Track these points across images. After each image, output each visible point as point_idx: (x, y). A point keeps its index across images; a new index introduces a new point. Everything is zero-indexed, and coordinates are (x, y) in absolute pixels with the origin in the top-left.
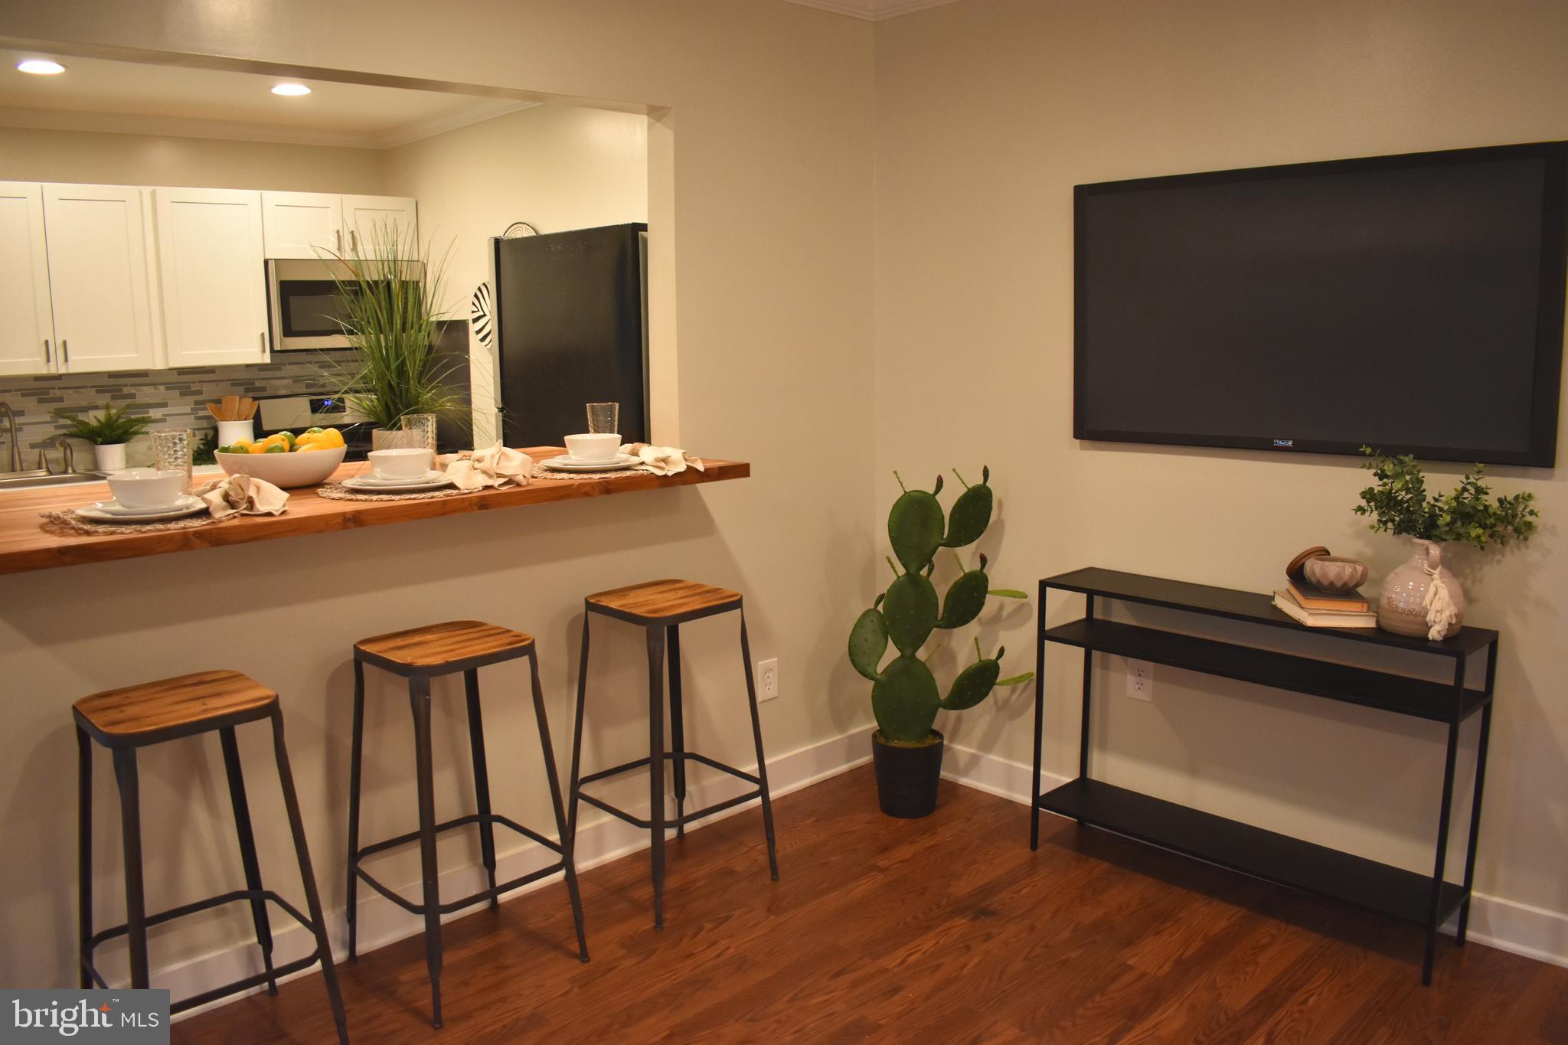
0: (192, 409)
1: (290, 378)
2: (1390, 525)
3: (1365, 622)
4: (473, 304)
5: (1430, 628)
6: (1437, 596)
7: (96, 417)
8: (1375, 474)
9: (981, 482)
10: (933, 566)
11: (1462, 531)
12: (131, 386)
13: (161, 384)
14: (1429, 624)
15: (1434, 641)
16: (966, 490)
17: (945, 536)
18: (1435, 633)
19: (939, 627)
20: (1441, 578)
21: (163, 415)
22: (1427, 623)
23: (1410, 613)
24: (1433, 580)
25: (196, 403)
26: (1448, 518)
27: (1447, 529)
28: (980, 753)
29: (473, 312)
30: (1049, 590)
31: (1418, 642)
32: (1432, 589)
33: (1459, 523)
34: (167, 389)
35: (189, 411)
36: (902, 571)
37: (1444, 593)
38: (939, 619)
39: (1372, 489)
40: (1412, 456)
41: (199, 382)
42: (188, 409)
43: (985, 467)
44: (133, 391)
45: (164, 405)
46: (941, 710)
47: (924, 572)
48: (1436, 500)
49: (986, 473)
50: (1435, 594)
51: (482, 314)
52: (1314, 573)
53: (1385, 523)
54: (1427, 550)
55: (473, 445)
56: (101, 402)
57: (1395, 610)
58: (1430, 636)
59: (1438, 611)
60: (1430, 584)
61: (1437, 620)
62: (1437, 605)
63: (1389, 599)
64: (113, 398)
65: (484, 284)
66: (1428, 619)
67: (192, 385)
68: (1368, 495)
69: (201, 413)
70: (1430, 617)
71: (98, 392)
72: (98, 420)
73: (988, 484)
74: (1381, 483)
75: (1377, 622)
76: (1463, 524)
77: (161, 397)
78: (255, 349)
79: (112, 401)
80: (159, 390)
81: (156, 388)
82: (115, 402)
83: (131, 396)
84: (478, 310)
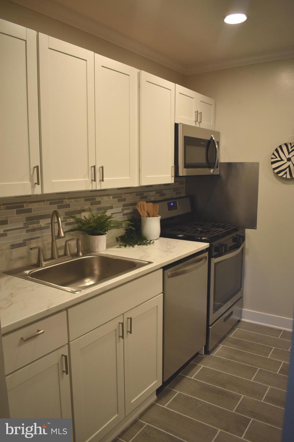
0: (122, 210)
1: (155, 191)
4: (274, 154)
7: (84, 217)
12: (100, 196)
13: (112, 195)
21: (111, 214)
25: (124, 206)
29: (272, 158)
34: (113, 198)
35: (121, 211)
41: (125, 193)
42: (120, 209)
44: (100, 200)
45: (111, 208)
51: (280, 159)
55: (256, 226)
56: (86, 207)
64: (92, 204)
65: (285, 144)
67: (122, 195)
69: (126, 212)
71: (85, 200)
72: (86, 218)
77: (111, 203)
78: (170, 175)
79: (92, 206)
80: (110, 199)
81: (109, 197)
82: (93, 207)
83: (99, 203)
84: (277, 158)
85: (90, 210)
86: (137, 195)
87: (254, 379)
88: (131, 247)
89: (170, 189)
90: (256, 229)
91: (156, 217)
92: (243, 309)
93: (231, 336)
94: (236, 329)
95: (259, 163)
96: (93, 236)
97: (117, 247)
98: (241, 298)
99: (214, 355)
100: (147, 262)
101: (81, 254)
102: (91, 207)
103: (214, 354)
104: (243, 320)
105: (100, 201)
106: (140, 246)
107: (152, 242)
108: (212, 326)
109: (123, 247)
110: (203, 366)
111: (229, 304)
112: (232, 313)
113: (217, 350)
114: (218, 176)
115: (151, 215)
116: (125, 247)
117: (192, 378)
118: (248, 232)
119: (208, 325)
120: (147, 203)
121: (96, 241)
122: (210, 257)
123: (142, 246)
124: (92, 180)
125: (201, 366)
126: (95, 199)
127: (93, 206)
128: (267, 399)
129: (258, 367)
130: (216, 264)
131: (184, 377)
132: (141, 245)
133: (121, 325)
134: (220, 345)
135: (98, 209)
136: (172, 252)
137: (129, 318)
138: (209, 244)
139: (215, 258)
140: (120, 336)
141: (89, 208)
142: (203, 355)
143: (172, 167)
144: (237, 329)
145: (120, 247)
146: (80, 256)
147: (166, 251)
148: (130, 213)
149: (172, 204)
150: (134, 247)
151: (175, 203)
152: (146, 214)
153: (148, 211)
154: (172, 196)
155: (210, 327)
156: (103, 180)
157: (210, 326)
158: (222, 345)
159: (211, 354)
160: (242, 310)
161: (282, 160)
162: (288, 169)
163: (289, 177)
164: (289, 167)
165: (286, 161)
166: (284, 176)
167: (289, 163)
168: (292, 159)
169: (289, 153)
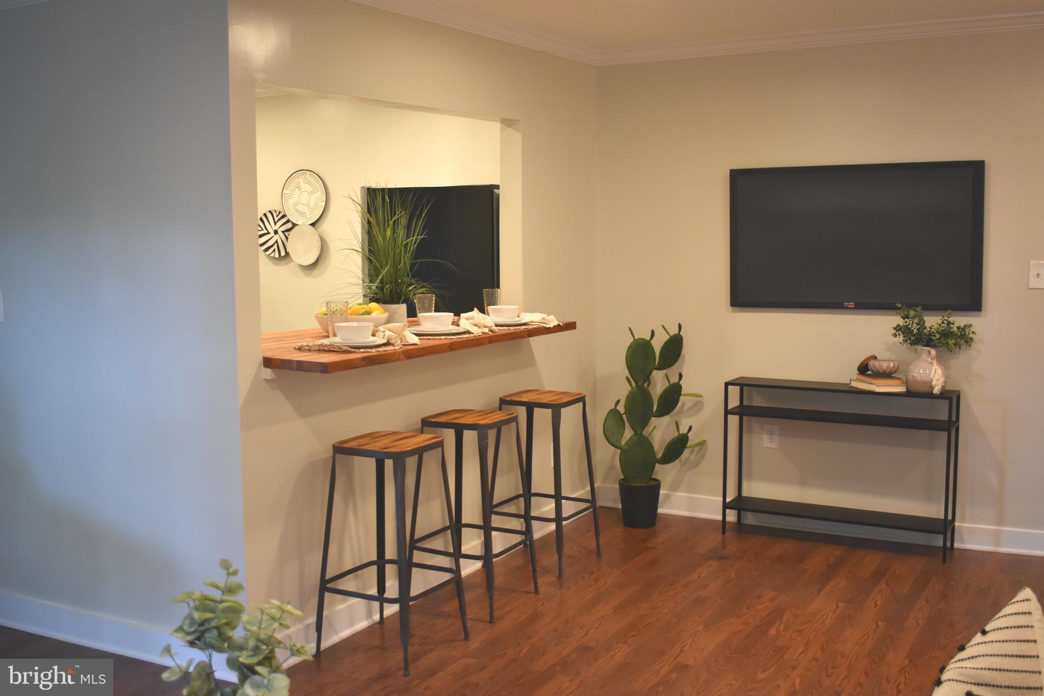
2: (909, 341)
3: (901, 389)
4: (258, 225)
5: (933, 389)
6: (936, 373)
8: (901, 317)
9: (677, 332)
10: (650, 381)
11: (944, 342)
14: (933, 386)
15: (936, 394)
16: (669, 337)
17: (657, 363)
18: (936, 391)
19: (655, 416)
20: (937, 364)
22: (932, 386)
23: (924, 382)
24: (933, 366)
26: (938, 336)
27: (938, 341)
28: (670, 493)
30: (730, 387)
31: (929, 395)
32: (933, 370)
33: (943, 338)
36: (634, 384)
37: (939, 371)
38: (654, 411)
39: (898, 325)
40: (920, 307)
43: (679, 324)
46: (657, 465)
47: (646, 385)
48: (930, 328)
49: (680, 327)
50: (935, 372)
51: (266, 232)
52: (875, 367)
53: (906, 341)
54: (929, 352)
57: (917, 381)
58: (934, 392)
59: (937, 380)
60: (932, 368)
61: (937, 384)
62: (937, 377)
63: (913, 376)
65: (270, 212)
66: (933, 384)
68: (898, 328)
70: (934, 383)
73: (681, 334)
74: (904, 321)
75: (907, 389)
76: (945, 339)
84: (262, 230)
161: (268, 233)
162: (276, 245)
163: (277, 255)
164: (276, 242)
165: (272, 234)
166: (272, 255)
167: (276, 237)
168: (280, 231)
169: (275, 223)
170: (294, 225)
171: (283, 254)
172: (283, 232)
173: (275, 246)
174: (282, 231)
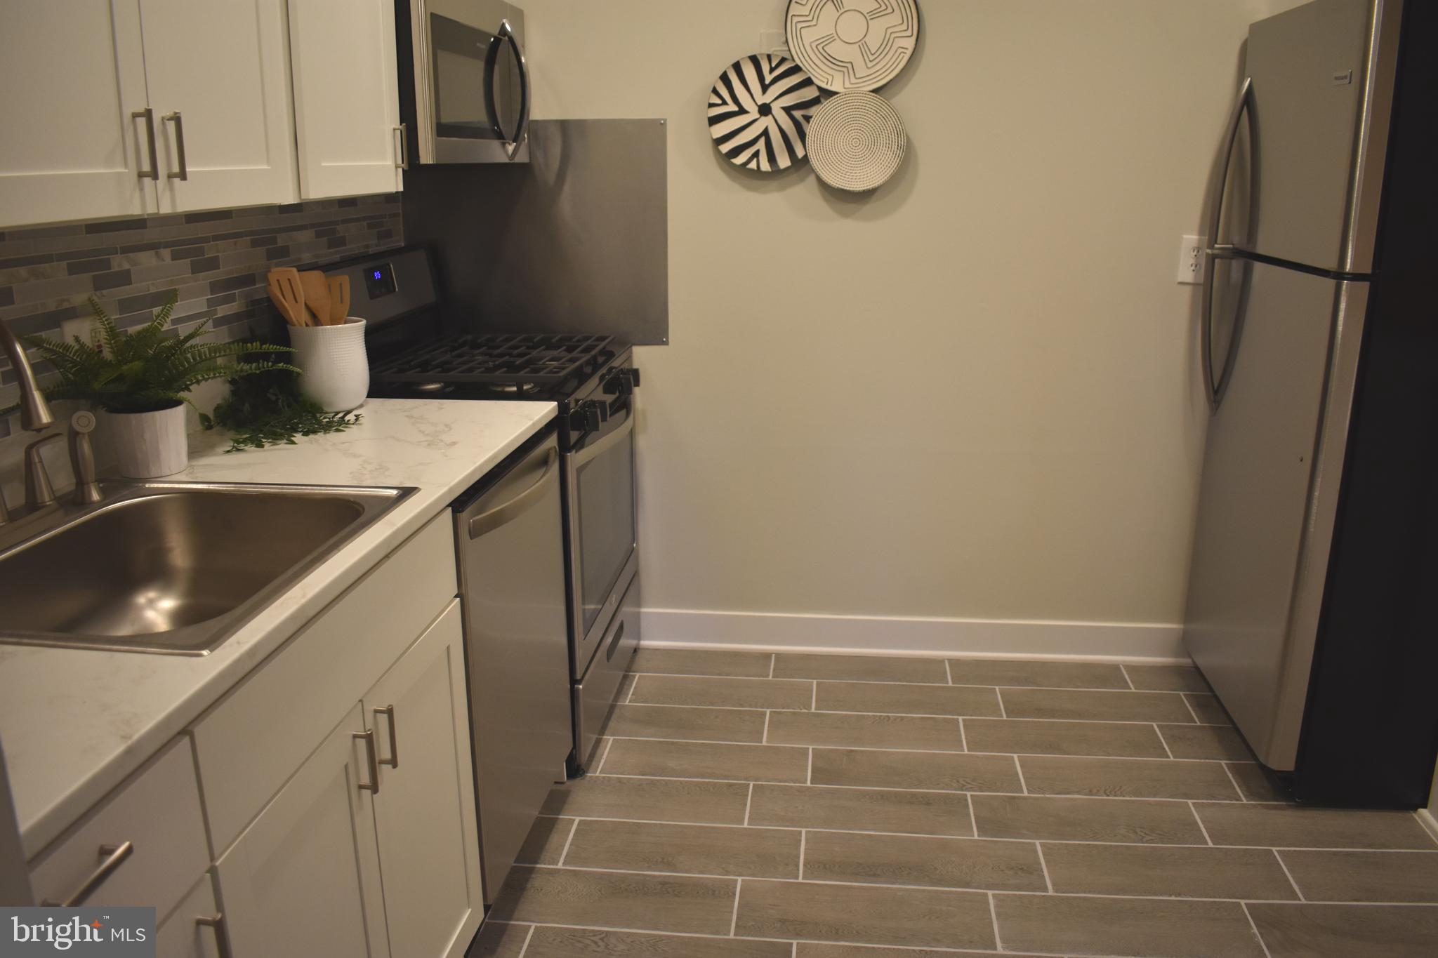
0: (210, 303)
4: (715, 91)
7: (77, 339)
12: (127, 250)
13: (167, 245)
25: (215, 286)
29: (711, 105)
34: (175, 257)
35: (206, 309)
42: (198, 304)
44: (126, 266)
51: (735, 108)
55: (667, 336)
56: (79, 299)
64: (99, 285)
65: (754, 59)
67: (205, 245)
69: (222, 311)
71: (72, 270)
77: (170, 279)
78: (389, 162)
79: (98, 293)
80: (163, 260)
81: (158, 256)
82: (103, 296)
83: (124, 278)
84: (724, 103)
85: (95, 311)
86: (254, 244)
87: (749, 818)
88: (283, 445)
89: (357, 220)
90: (666, 343)
91: (345, 323)
92: (644, 610)
93: (627, 701)
94: (634, 677)
95: (665, 120)
96: (134, 418)
97: (228, 452)
98: (635, 575)
99: (598, 774)
100: (394, 492)
101: (95, 496)
102: (94, 298)
103: (597, 771)
104: (645, 643)
105: (128, 271)
106: (312, 436)
107: (351, 417)
108: (584, 682)
109: (250, 448)
110: (577, 819)
111: (614, 599)
112: (621, 627)
113: (603, 755)
114: (525, 169)
115: (323, 314)
116: (260, 445)
117: (560, 866)
118: (643, 357)
119: (574, 681)
120: (301, 273)
121: (147, 436)
122: (565, 447)
123: (321, 434)
124: (141, 175)
125: (572, 821)
126: (107, 264)
127: (104, 292)
128: (813, 867)
129: (746, 779)
130: (580, 470)
131: (531, 870)
132: (315, 432)
133: (362, 743)
134: (605, 737)
135: (126, 305)
136: (454, 444)
137: (382, 712)
138: (556, 403)
139: (576, 452)
140: (361, 787)
141: (89, 299)
142: (562, 783)
143: (394, 129)
144: (638, 675)
145: (238, 450)
146: (93, 503)
147: (429, 445)
148: (237, 317)
149: (377, 275)
150: (293, 443)
151: (385, 270)
152: (304, 316)
153: (310, 304)
154: (367, 246)
155: (581, 687)
156: (183, 175)
157: (579, 682)
158: (612, 738)
159: (589, 775)
160: (639, 614)
161: (742, 111)
162: (762, 140)
163: (765, 166)
164: (765, 133)
165: (754, 113)
166: (753, 165)
167: (766, 122)
168: (776, 108)
169: (765, 88)
170: (826, 94)
171: (784, 161)
172: (788, 110)
173: (761, 144)
174: (784, 108)
